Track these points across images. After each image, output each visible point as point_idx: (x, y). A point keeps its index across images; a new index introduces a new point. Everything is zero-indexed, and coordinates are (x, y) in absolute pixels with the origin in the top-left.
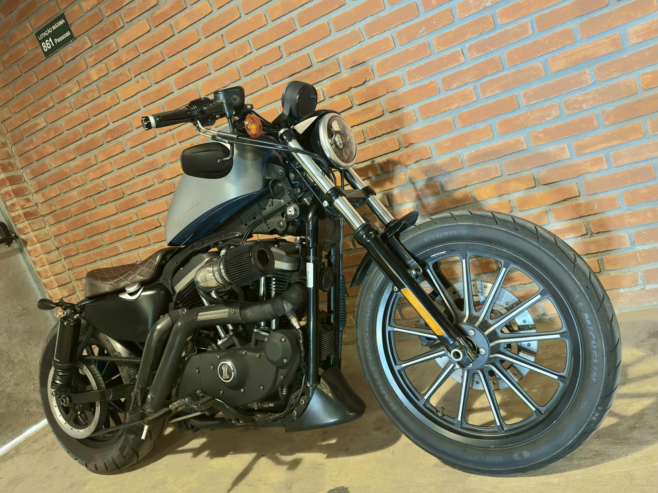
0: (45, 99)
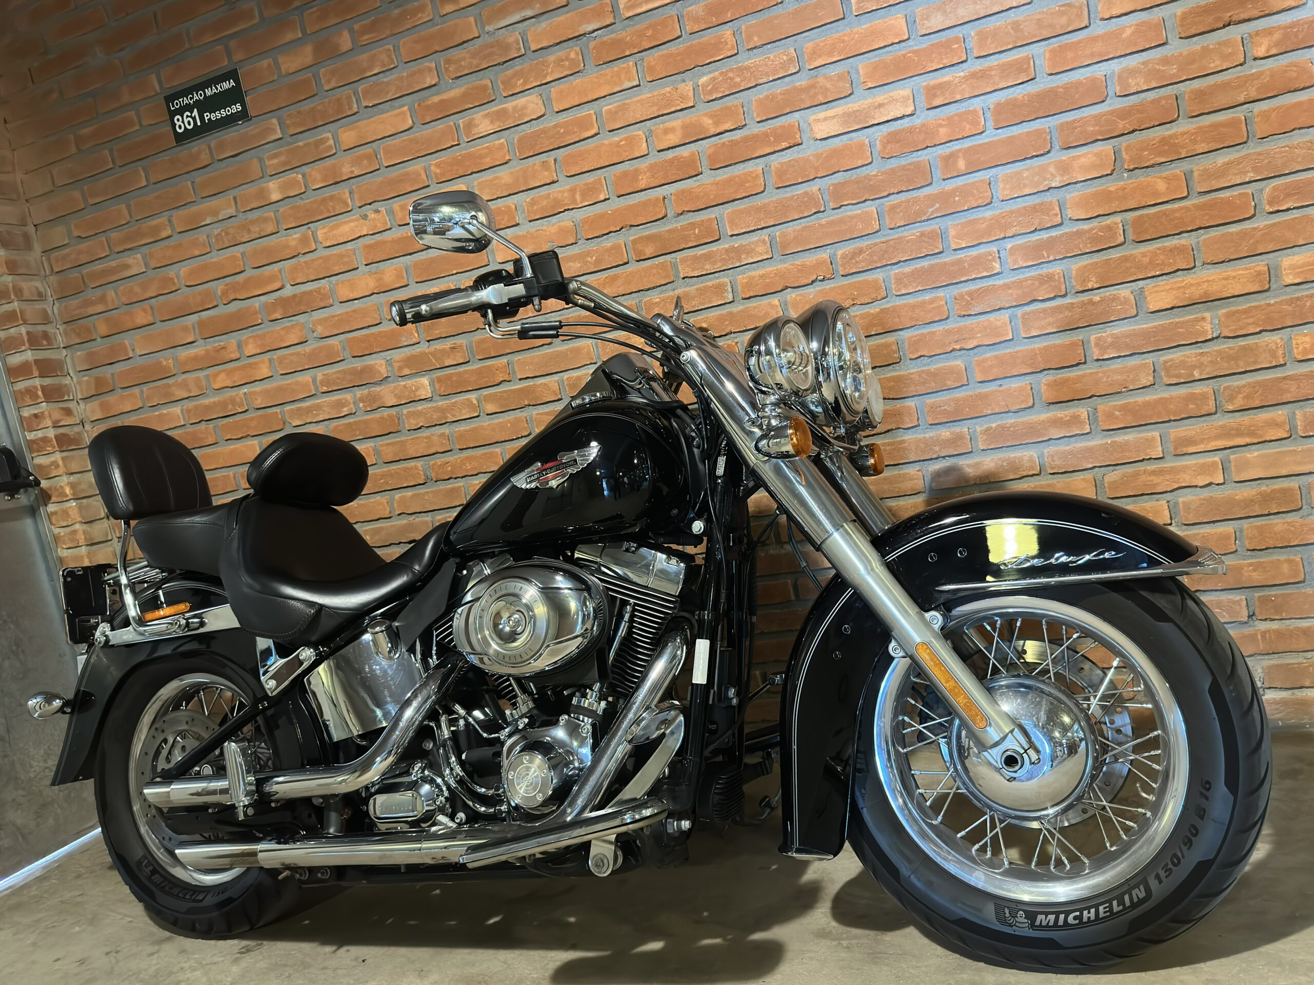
0: (154, 222)
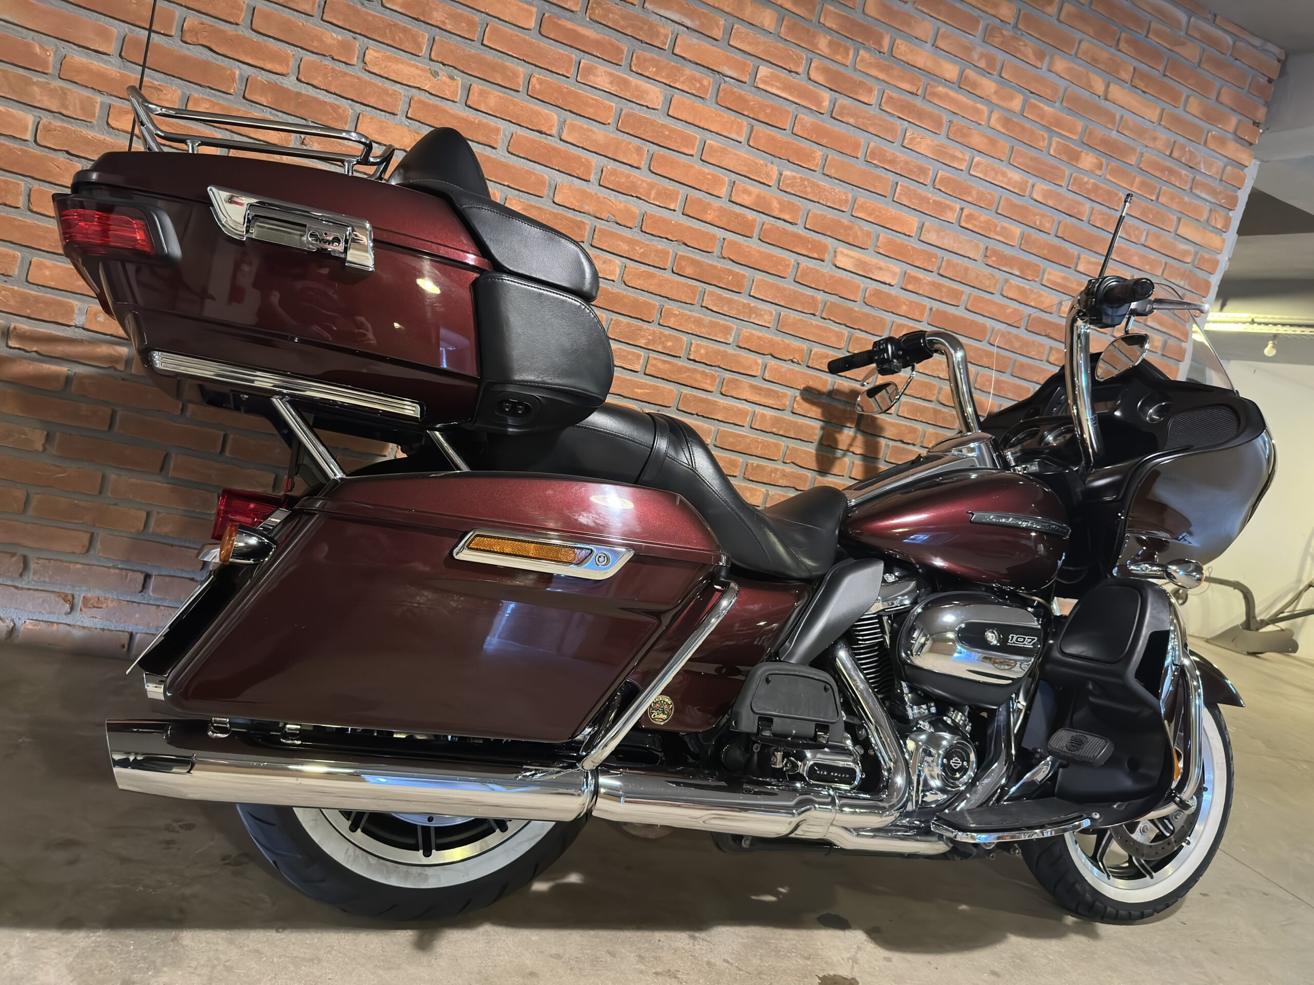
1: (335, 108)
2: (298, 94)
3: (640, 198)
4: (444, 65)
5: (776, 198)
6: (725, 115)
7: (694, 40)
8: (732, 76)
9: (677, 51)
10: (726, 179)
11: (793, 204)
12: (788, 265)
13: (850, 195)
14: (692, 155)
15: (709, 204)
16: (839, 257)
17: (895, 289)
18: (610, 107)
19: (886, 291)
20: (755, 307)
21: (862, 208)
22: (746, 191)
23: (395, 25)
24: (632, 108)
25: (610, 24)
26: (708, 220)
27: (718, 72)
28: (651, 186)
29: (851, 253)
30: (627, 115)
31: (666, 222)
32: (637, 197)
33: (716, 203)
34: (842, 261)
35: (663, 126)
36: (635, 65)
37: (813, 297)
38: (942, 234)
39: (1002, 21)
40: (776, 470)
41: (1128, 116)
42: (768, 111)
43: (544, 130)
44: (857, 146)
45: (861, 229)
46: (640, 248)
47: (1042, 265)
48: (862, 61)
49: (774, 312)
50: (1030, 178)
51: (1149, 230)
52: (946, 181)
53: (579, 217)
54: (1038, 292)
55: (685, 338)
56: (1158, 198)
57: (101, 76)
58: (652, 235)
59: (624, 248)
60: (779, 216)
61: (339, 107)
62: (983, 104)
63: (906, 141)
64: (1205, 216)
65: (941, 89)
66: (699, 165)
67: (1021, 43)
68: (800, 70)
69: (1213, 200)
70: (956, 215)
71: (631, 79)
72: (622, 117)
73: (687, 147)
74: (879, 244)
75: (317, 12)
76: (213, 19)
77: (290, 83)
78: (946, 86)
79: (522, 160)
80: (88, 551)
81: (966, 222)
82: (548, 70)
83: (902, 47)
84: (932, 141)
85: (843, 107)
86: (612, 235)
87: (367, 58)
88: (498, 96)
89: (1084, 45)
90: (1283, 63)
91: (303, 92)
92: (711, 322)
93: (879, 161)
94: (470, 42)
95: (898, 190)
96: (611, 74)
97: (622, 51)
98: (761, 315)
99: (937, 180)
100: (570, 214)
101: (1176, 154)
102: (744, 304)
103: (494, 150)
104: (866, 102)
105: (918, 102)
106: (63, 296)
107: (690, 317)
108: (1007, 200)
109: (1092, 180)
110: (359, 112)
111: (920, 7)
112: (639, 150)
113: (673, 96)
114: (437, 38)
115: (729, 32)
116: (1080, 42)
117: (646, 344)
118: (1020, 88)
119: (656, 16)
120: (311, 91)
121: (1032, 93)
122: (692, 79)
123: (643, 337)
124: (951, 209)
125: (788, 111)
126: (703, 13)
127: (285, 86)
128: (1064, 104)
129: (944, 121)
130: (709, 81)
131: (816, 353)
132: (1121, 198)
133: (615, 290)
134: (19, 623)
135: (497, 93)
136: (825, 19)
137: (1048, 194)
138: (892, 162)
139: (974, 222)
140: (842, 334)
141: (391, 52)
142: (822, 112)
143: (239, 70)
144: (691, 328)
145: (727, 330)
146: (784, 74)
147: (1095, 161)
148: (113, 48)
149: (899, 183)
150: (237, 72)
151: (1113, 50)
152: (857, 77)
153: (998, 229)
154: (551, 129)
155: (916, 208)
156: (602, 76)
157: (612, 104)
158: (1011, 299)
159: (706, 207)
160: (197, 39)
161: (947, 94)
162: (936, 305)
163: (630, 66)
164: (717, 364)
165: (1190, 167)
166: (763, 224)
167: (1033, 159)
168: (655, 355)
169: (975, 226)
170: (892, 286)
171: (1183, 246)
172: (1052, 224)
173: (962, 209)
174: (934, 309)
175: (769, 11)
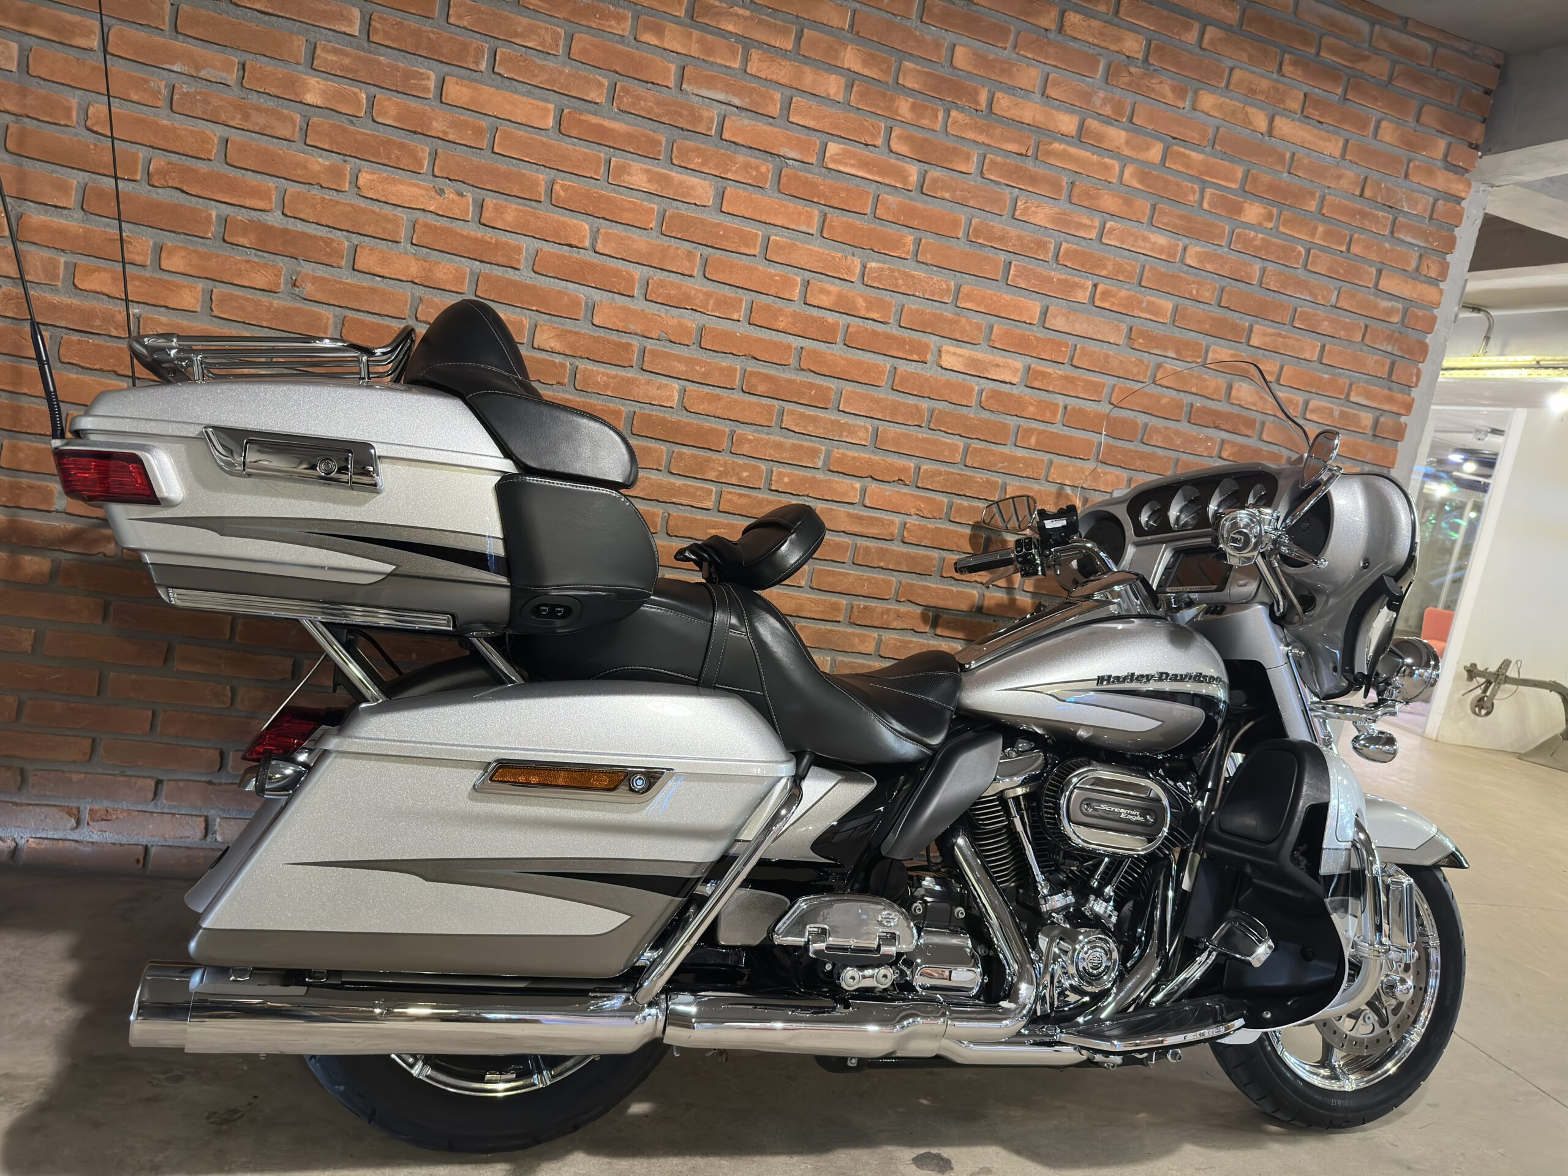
1: (328, 242)
2: (285, 231)
3: (695, 310)
4: (450, 180)
5: (860, 295)
6: (790, 204)
7: (745, 122)
8: (796, 158)
9: (726, 136)
10: (799, 279)
11: (882, 300)
12: (883, 372)
13: (952, 283)
14: (754, 255)
15: (780, 310)
16: (945, 356)
17: (1017, 388)
18: (653, 209)
19: (1007, 391)
20: (846, 423)
21: (969, 297)
22: (822, 291)
23: (389, 142)
24: (677, 208)
25: (642, 113)
26: (780, 328)
27: (779, 156)
28: (708, 295)
29: (959, 351)
30: (672, 217)
31: (728, 335)
32: (692, 309)
33: (790, 308)
34: (948, 361)
35: (717, 225)
36: (677, 157)
37: (916, 406)
38: (1071, 318)
39: (1128, 57)
40: (888, 611)
41: (1301, 153)
42: (843, 195)
43: (573, 243)
44: (956, 223)
45: (970, 323)
46: (701, 368)
47: (1204, 343)
48: (955, 122)
49: (870, 429)
50: (1180, 240)
51: (1340, 288)
52: (1072, 254)
53: (626, 339)
54: (1200, 376)
55: (763, 466)
56: (1348, 250)
57: (62, 233)
58: (714, 351)
59: (681, 368)
60: (867, 316)
61: (332, 240)
62: (1112, 158)
63: (1017, 213)
64: (1414, 264)
65: (1057, 146)
66: (763, 267)
67: (1153, 81)
68: (879, 142)
69: (1423, 244)
70: (1088, 293)
71: (673, 174)
72: (666, 220)
73: (747, 245)
74: (993, 337)
75: (297, 136)
76: (183, 158)
77: (274, 219)
78: (1061, 142)
79: (552, 279)
80: (90, 759)
81: (1101, 300)
82: (573, 174)
83: (1003, 102)
84: (1051, 208)
85: (935, 181)
86: (666, 355)
87: (361, 182)
88: (516, 209)
89: (1237, 74)
90: (1503, 69)
91: (291, 227)
92: (793, 445)
93: (985, 239)
94: (478, 151)
95: (1012, 272)
96: (648, 171)
97: (661, 144)
98: (854, 432)
99: (1061, 254)
100: (614, 337)
101: (1368, 193)
102: (833, 422)
103: (517, 272)
104: (964, 170)
105: (1029, 164)
106: (39, 479)
107: (768, 442)
108: (1152, 268)
109: (1260, 236)
110: (356, 243)
111: (1022, 52)
112: (690, 255)
113: (725, 188)
114: (440, 151)
115: (787, 106)
116: (1232, 70)
117: (717, 477)
118: (1157, 136)
119: (697, 98)
120: (300, 227)
121: (1174, 138)
122: (746, 167)
123: (713, 469)
124: (1083, 287)
125: (867, 192)
126: (754, 88)
127: (270, 223)
128: (1217, 147)
129: (1064, 184)
130: (768, 166)
131: (926, 471)
132: (1300, 253)
133: (675, 418)
134: (22, 842)
135: (514, 206)
136: (904, 78)
137: (1204, 257)
138: (1002, 239)
139: (1112, 299)
140: (957, 446)
141: (386, 172)
142: (910, 188)
143: (215, 212)
144: (770, 453)
145: (814, 453)
146: (860, 150)
147: (1262, 211)
148: (72, 201)
149: (1013, 263)
150: (214, 214)
151: (1275, 76)
152: (951, 143)
153: (1144, 305)
154: (583, 242)
155: (1037, 290)
156: (638, 175)
157: (652, 205)
158: (1167, 387)
159: (776, 314)
160: (166, 181)
161: (1065, 150)
162: (1072, 402)
163: (672, 160)
164: (806, 493)
165: (1389, 206)
166: (848, 327)
167: (1181, 217)
168: (730, 489)
169: (1113, 304)
170: (1014, 384)
171: (1386, 304)
172: (1213, 292)
173: (1095, 286)
174: (1069, 408)
175: (834, 76)
